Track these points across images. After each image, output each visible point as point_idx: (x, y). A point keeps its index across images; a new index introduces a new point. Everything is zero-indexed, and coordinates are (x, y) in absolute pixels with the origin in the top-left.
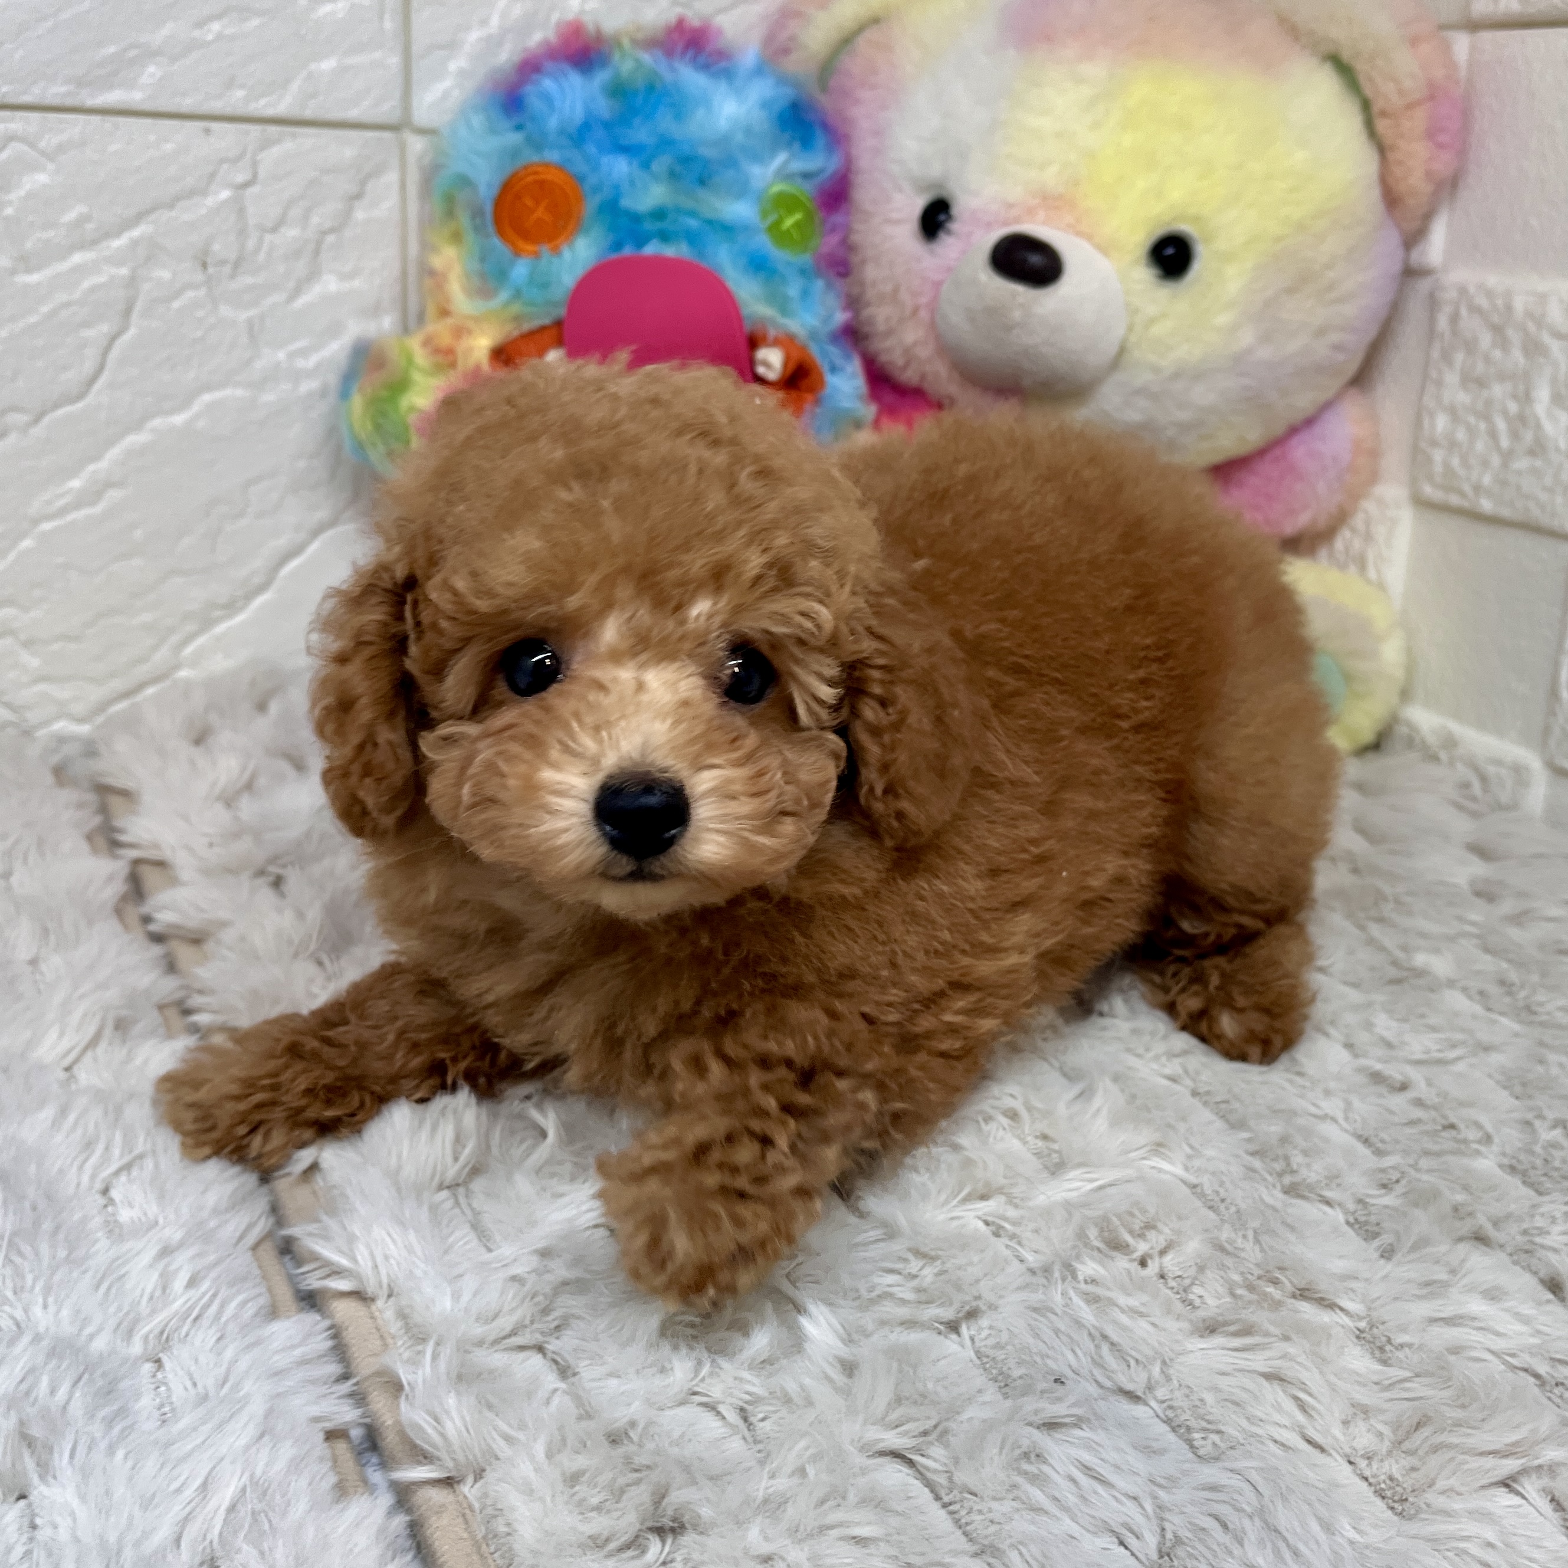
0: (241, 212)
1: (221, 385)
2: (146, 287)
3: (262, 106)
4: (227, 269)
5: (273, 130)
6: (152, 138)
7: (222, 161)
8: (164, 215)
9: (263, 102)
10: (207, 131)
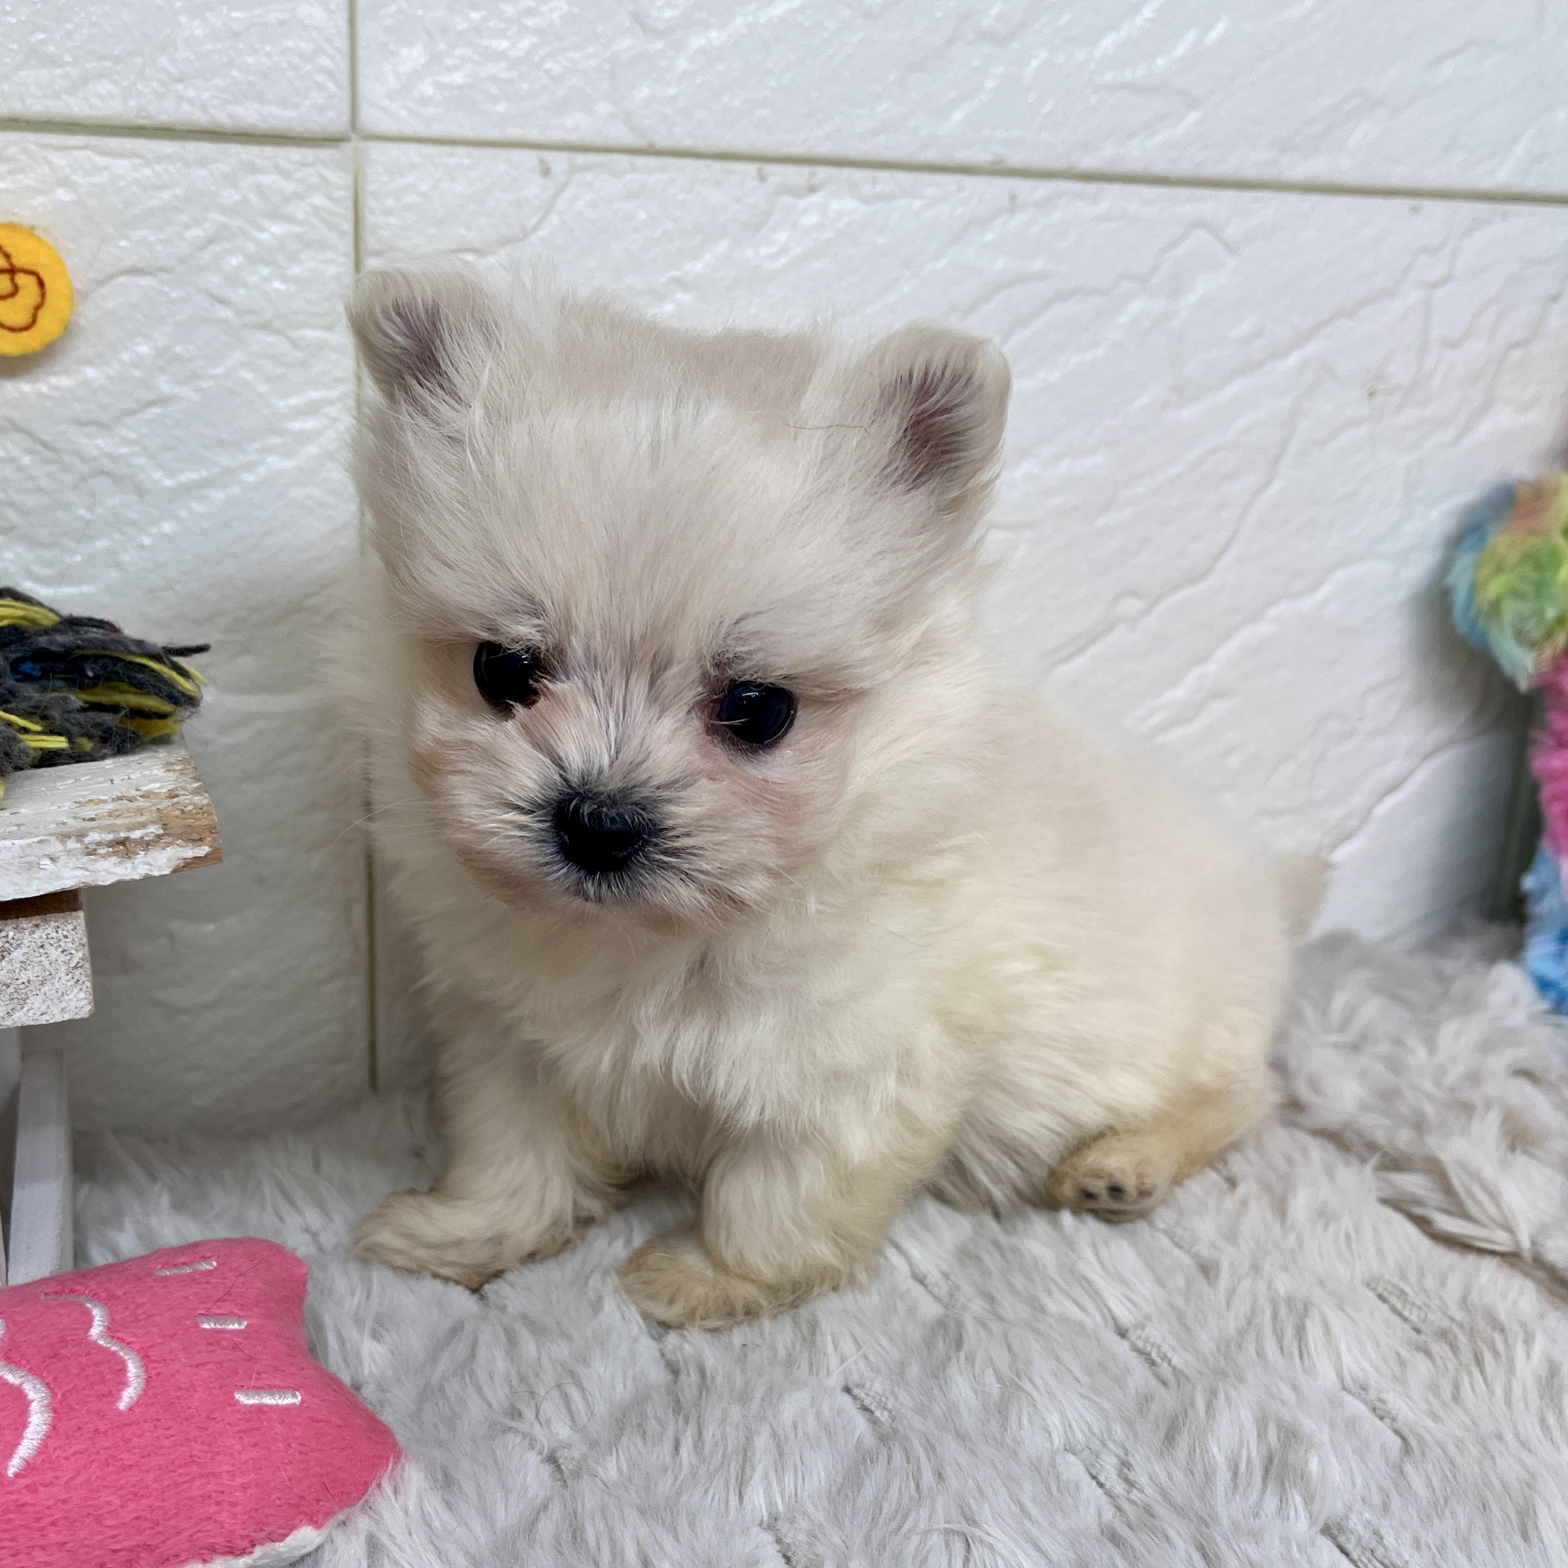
0: (1427, 319)
1: (1362, 558)
2: (1304, 425)
3: (1478, 176)
4: (1397, 399)
5: (1484, 208)
6: (1351, 221)
7: (1421, 251)
8: (1343, 327)
9: (1482, 168)
10: (1415, 210)
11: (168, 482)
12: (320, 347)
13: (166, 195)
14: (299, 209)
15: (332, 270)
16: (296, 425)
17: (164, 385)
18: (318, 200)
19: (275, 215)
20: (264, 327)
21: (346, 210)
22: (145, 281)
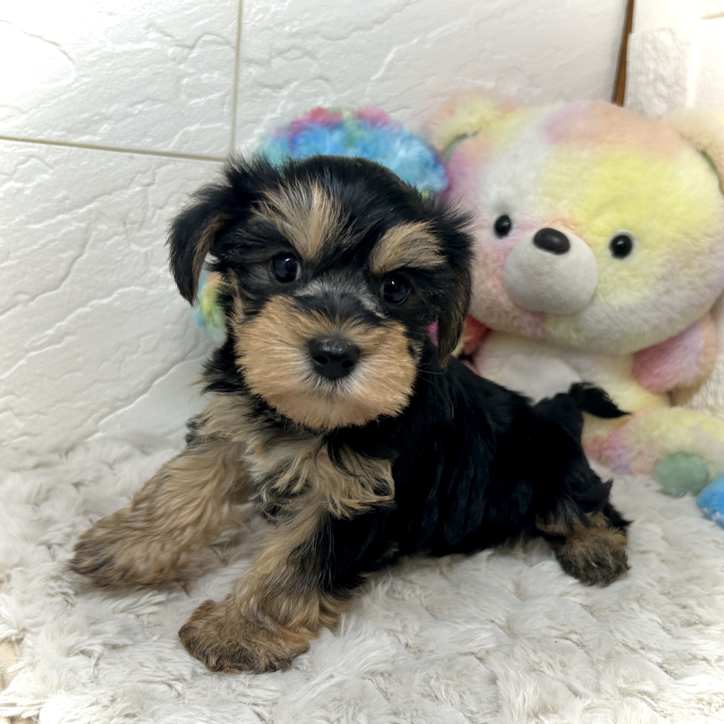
0: (146, 197)
1: (129, 285)
2: (94, 233)
3: (160, 147)
4: (136, 226)
5: (165, 158)
6: (103, 159)
7: (138, 172)
8: (107, 198)
9: (160, 145)
10: (132, 158)
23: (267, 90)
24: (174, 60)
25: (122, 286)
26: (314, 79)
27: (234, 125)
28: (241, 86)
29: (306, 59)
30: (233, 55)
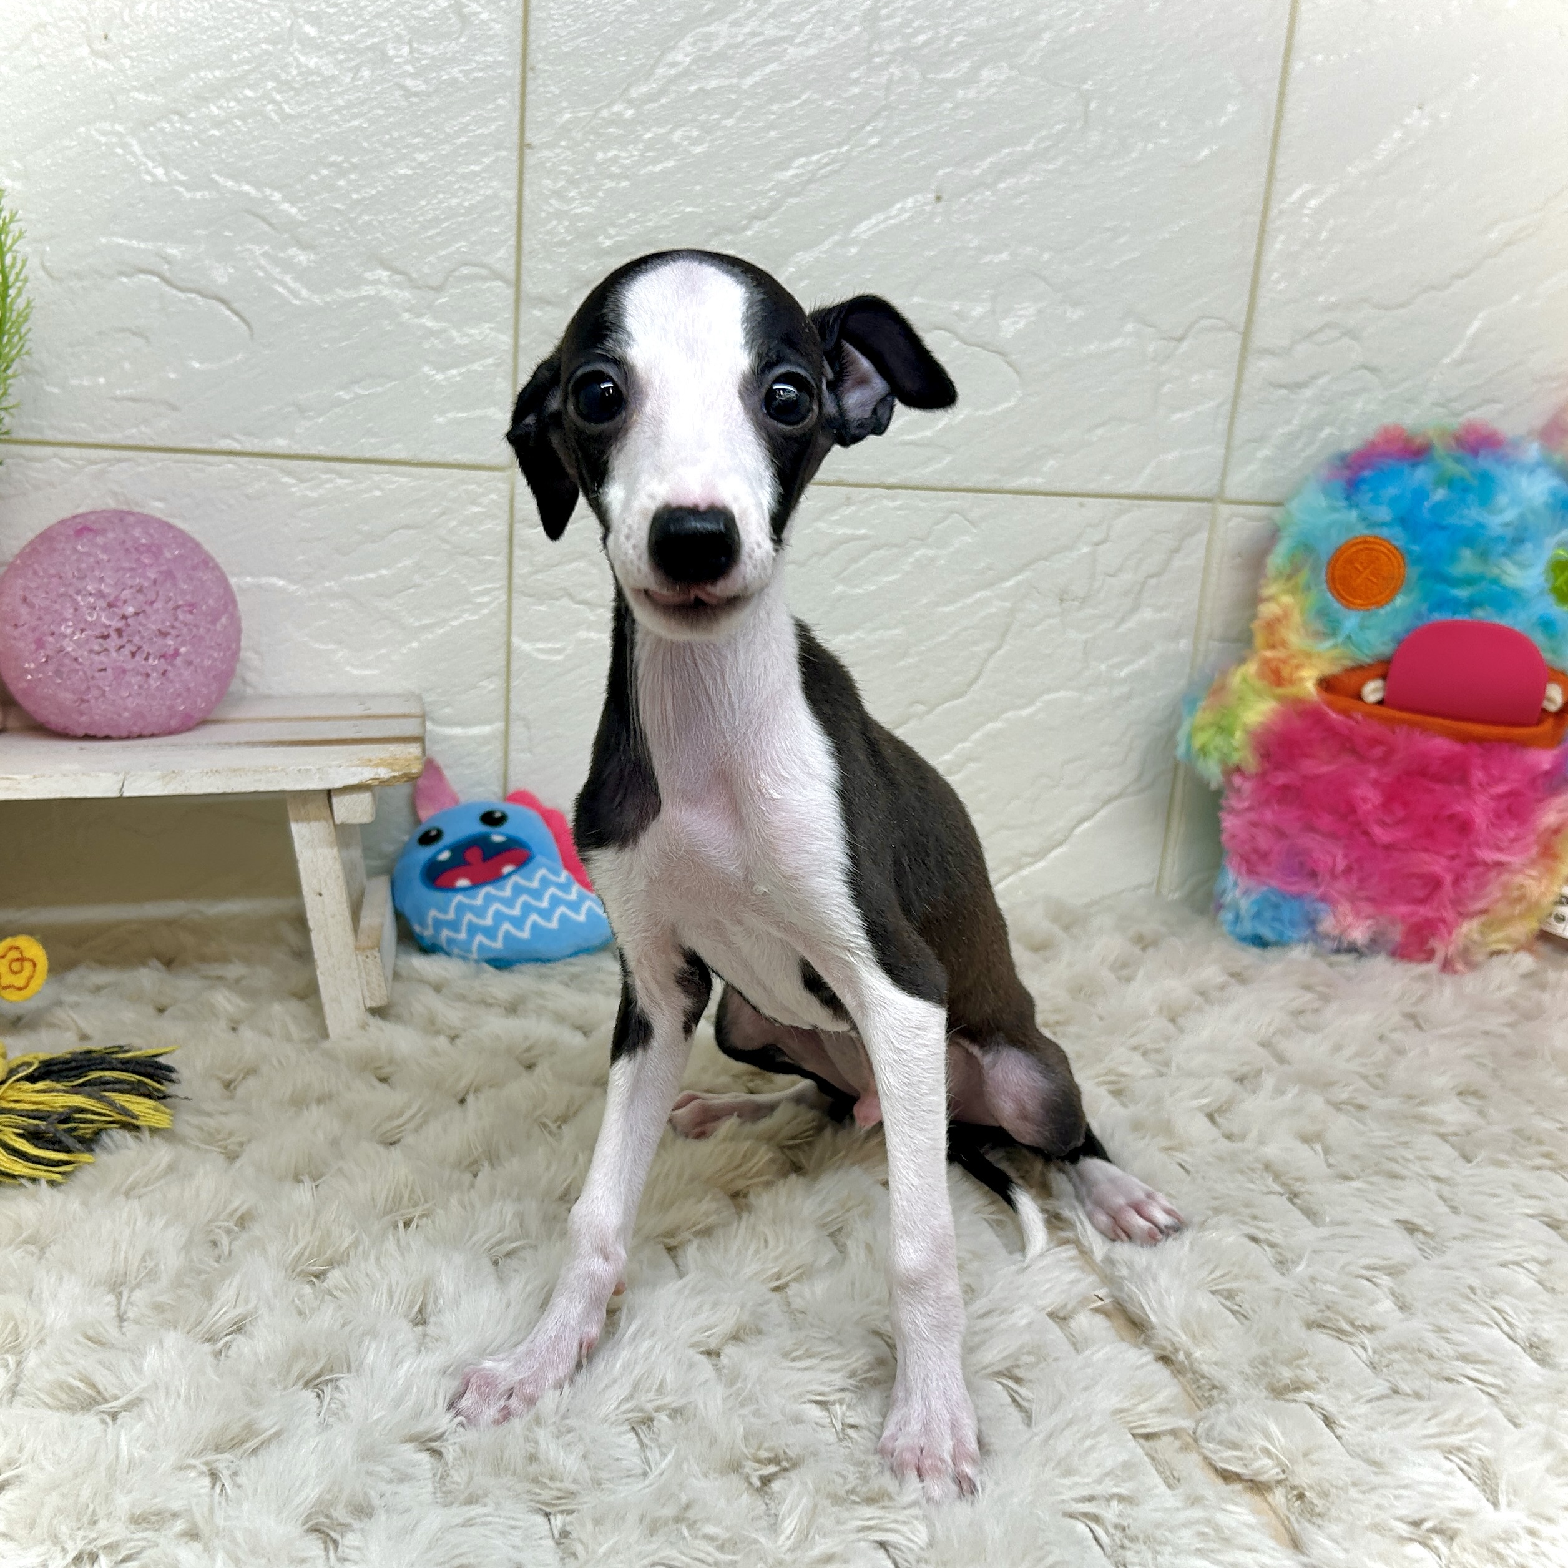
0: (1094, 561)
1: (1057, 690)
2: (1020, 616)
3: (1123, 487)
4: (1077, 603)
5: (1126, 502)
7: (1089, 525)
8: (1043, 565)
9: (1122, 483)
10: (1082, 505)
11: (417, 624)
12: (493, 562)
13: (423, 494)
14: (485, 500)
15: (499, 529)
16: (479, 600)
17: (417, 578)
18: (494, 496)
19: (474, 503)
20: (466, 553)
21: (505, 502)
22: (412, 532)
23: (1283, 392)
24: (1154, 360)
25: (1048, 691)
26: (1354, 369)
27: (1228, 447)
28: (1245, 388)
29: (1346, 341)
30: (1238, 344)
